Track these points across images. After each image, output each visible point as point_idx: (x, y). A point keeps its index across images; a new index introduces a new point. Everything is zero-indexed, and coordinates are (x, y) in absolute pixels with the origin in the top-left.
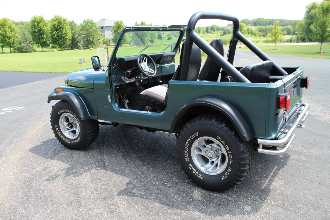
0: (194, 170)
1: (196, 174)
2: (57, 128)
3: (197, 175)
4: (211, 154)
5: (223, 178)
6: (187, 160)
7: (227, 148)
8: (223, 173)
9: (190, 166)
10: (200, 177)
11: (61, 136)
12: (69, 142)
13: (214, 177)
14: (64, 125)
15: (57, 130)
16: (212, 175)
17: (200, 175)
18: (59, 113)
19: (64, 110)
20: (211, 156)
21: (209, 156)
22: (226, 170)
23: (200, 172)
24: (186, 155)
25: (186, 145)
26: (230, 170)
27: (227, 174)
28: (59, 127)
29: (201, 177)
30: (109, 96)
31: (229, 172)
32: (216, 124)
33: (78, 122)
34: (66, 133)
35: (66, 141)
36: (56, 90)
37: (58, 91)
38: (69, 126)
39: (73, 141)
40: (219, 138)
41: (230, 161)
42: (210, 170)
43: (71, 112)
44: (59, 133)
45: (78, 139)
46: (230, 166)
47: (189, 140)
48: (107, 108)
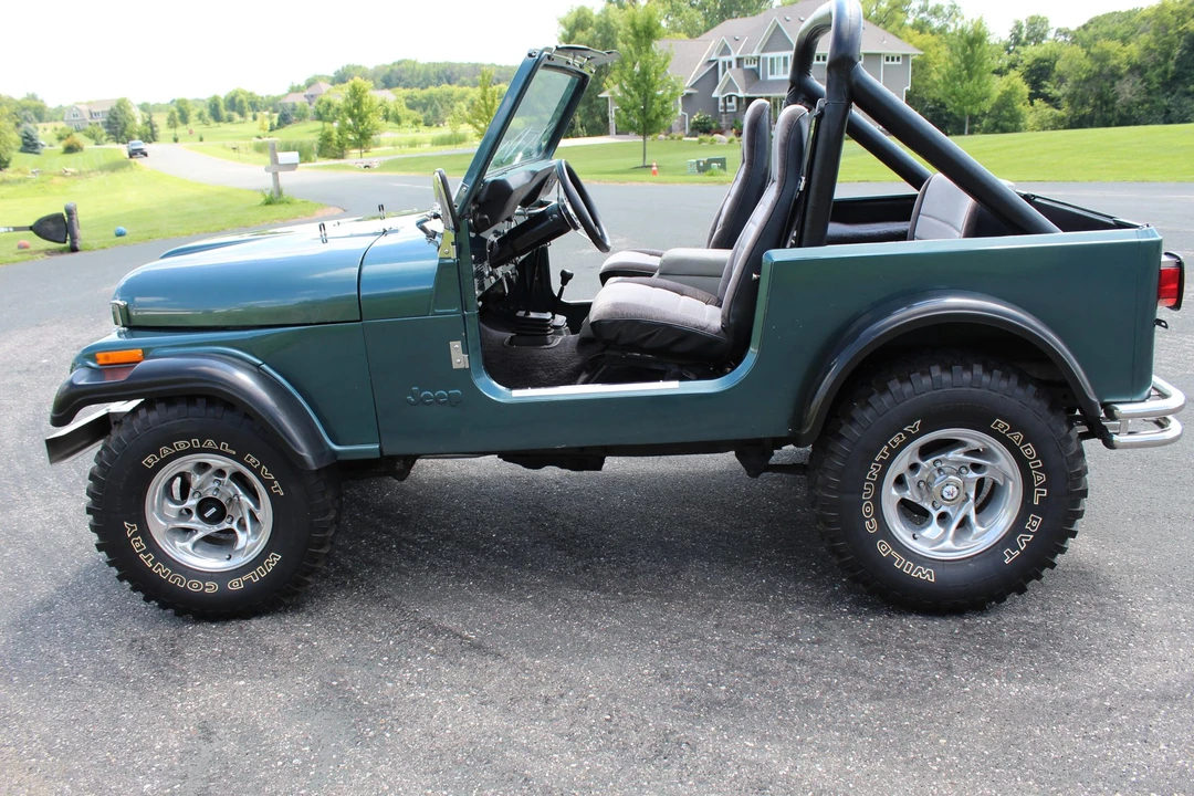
0: (898, 557)
1: (907, 569)
2: (134, 535)
3: (911, 572)
4: (955, 489)
5: (1011, 556)
6: (871, 527)
7: (1029, 451)
8: (1008, 540)
9: (883, 548)
10: (923, 575)
11: (161, 571)
12: (212, 588)
13: (972, 561)
14: (163, 516)
15: (136, 546)
16: (963, 559)
17: (920, 570)
18: (150, 461)
19: (181, 445)
20: (955, 495)
21: (945, 495)
22: (1018, 526)
23: (919, 559)
24: (867, 509)
25: (871, 476)
26: (1035, 523)
27: (1023, 541)
28: (144, 532)
29: (927, 575)
30: (456, 346)
31: (1030, 533)
32: (986, 379)
33: (267, 484)
34: (184, 549)
35: (195, 586)
36: (97, 355)
37: (110, 362)
38: (207, 515)
39: (235, 581)
40: (1001, 425)
41: (1038, 492)
42: (948, 544)
43: (224, 446)
44: (147, 560)
45: (268, 563)
46: (1038, 510)
47: (883, 454)
48: (442, 396)
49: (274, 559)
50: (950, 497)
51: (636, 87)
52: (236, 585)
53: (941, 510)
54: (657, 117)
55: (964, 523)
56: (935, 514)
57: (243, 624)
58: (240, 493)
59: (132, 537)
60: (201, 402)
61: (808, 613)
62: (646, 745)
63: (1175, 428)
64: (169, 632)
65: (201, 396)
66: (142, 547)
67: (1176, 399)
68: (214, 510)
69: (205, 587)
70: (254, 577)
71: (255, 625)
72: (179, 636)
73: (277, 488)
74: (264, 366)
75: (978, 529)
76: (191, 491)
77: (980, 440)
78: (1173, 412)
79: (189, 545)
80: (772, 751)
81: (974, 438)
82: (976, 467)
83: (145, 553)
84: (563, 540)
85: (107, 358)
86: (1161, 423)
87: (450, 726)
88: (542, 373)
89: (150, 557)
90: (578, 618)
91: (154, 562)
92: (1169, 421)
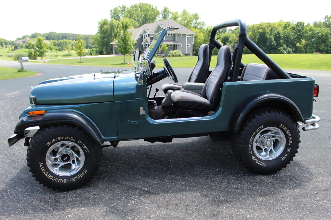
0: (257, 160)
1: (259, 163)
2: (42, 166)
5: (283, 158)
6: (251, 153)
7: (288, 132)
8: (282, 154)
9: (254, 158)
11: (50, 177)
12: (66, 181)
13: (274, 160)
14: (51, 161)
15: (43, 170)
16: (272, 160)
17: (262, 163)
18: (49, 144)
19: (59, 138)
22: (285, 151)
23: (262, 161)
24: (250, 148)
25: (251, 140)
26: (289, 150)
27: (286, 155)
28: (45, 165)
29: (264, 164)
30: (142, 108)
31: (288, 152)
32: (278, 114)
33: (84, 150)
34: (57, 170)
35: (60, 181)
36: (30, 112)
37: (34, 114)
38: (64, 159)
39: (73, 179)
40: (282, 126)
41: (290, 142)
42: (268, 156)
43: (72, 138)
44: (46, 174)
45: (83, 173)
46: (289, 147)
47: (254, 134)
48: (137, 122)
49: (85, 171)
50: (268, 144)
51: (123, 41)
52: (73, 180)
53: (265, 148)
54: (128, 49)
55: (271, 151)
56: (264, 149)
57: (75, 191)
58: (73, 152)
59: (41, 167)
60: (65, 126)
61: (233, 176)
62: (209, 213)
63: (317, 126)
64: (52, 196)
65: (65, 124)
66: (44, 170)
67: (318, 118)
68: (67, 158)
69: (63, 181)
70: (79, 177)
71: (78, 191)
72: (56, 196)
73: (87, 150)
74: (84, 115)
75: (275, 152)
76: (58, 152)
77: (276, 129)
78: (317, 122)
79: (58, 169)
80: (242, 212)
81: (274, 129)
82: (273, 137)
83: (45, 172)
84: (158, 162)
85: (33, 113)
86: (313, 124)
87: (153, 214)
88: (154, 116)
89: (47, 173)
90: (173, 182)
91: (48, 175)
92: (315, 124)
